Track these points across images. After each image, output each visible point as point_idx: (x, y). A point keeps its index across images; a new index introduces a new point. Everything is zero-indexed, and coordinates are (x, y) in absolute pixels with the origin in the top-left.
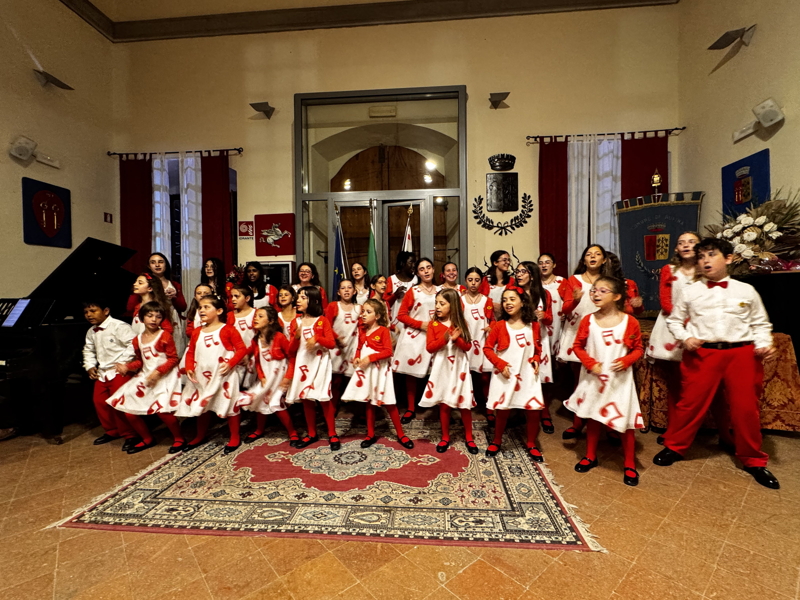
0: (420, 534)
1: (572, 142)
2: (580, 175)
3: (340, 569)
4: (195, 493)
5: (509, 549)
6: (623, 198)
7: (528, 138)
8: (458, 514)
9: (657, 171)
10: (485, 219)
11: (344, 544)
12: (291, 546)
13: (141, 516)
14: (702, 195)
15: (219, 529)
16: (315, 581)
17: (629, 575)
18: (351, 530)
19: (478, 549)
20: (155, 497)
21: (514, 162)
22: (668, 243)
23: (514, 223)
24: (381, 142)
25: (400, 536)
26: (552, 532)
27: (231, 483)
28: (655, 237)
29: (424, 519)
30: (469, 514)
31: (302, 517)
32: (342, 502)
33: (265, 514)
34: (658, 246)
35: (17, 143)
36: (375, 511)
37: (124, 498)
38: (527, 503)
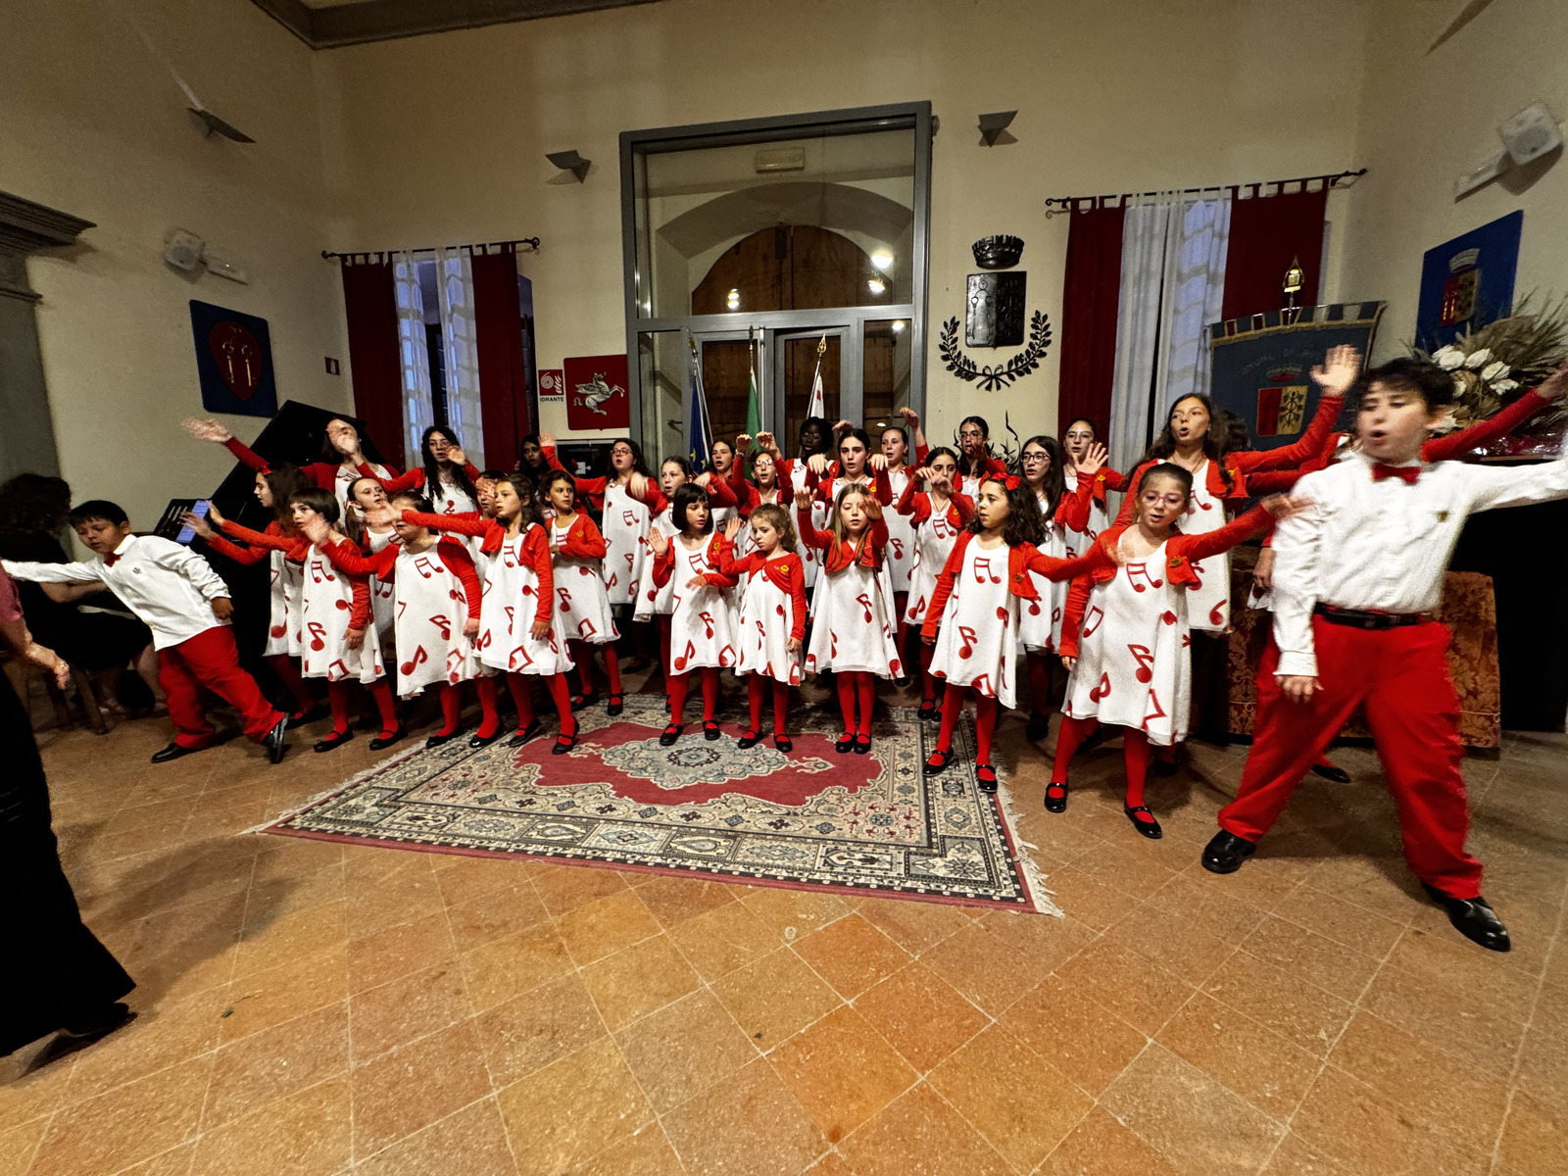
0: (773, 872)
1: (1133, 208)
2: (1145, 271)
3: (642, 912)
4: (453, 796)
5: (906, 902)
6: (1224, 318)
7: (1049, 202)
8: (840, 847)
9: (1296, 261)
10: (962, 360)
11: (654, 880)
12: (576, 877)
13: (372, 824)
14: (1380, 308)
15: (478, 848)
16: (602, 926)
17: (1085, 952)
18: (669, 861)
19: (856, 898)
20: (395, 800)
21: (1021, 251)
22: (1303, 403)
23: (1014, 367)
24: (779, 220)
25: (741, 874)
26: (982, 882)
27: (507, 785)
28: (1280, 391)
29: (785, 852)
30: (858, 848)
31: (602, 839)
32: (666, 821)
33: (548, 832)
34: (1284, 409)
35: (174, 244)
36: (713, 836)
37: (352, 798)
38: (956, 838)
